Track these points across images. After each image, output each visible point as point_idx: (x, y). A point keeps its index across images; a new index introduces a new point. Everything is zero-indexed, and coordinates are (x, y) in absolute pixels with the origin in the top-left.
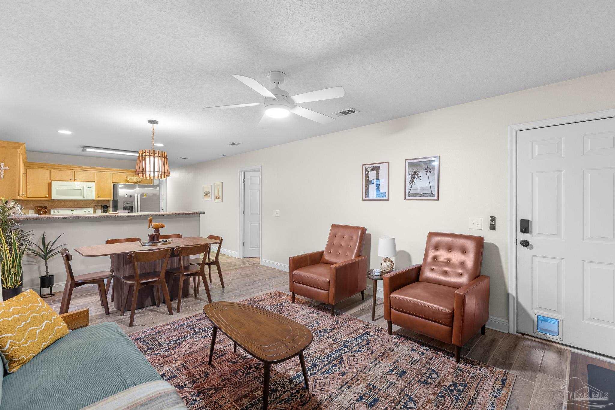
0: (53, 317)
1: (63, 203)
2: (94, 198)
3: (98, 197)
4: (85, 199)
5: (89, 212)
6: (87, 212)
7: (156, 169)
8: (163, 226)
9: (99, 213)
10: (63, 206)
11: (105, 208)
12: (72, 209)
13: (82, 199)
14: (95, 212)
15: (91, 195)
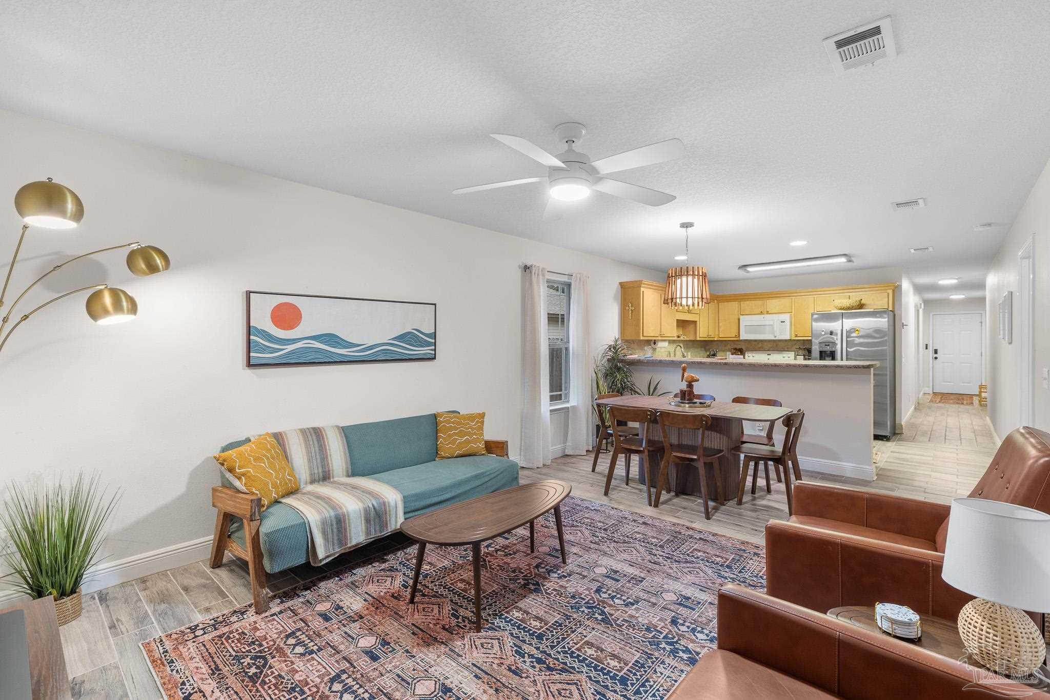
0: (475, 436)
1: (760, 345)
2: (788, 338)
3: (796, 336)
4: (776, 338)
5: (787, 358)
6: (786, 358)
7: (690, 295)
8: (697, 380)
9: (800, 361)
10: (760, 348)
11: (808, 353)
12: (769, 352)
13: (773, 338)
14: (795, 359)
15: (786, 335)
